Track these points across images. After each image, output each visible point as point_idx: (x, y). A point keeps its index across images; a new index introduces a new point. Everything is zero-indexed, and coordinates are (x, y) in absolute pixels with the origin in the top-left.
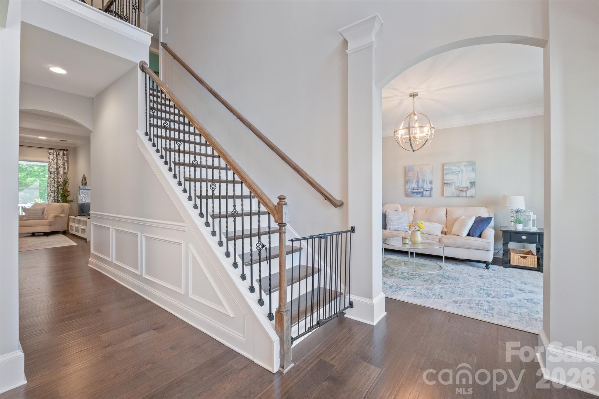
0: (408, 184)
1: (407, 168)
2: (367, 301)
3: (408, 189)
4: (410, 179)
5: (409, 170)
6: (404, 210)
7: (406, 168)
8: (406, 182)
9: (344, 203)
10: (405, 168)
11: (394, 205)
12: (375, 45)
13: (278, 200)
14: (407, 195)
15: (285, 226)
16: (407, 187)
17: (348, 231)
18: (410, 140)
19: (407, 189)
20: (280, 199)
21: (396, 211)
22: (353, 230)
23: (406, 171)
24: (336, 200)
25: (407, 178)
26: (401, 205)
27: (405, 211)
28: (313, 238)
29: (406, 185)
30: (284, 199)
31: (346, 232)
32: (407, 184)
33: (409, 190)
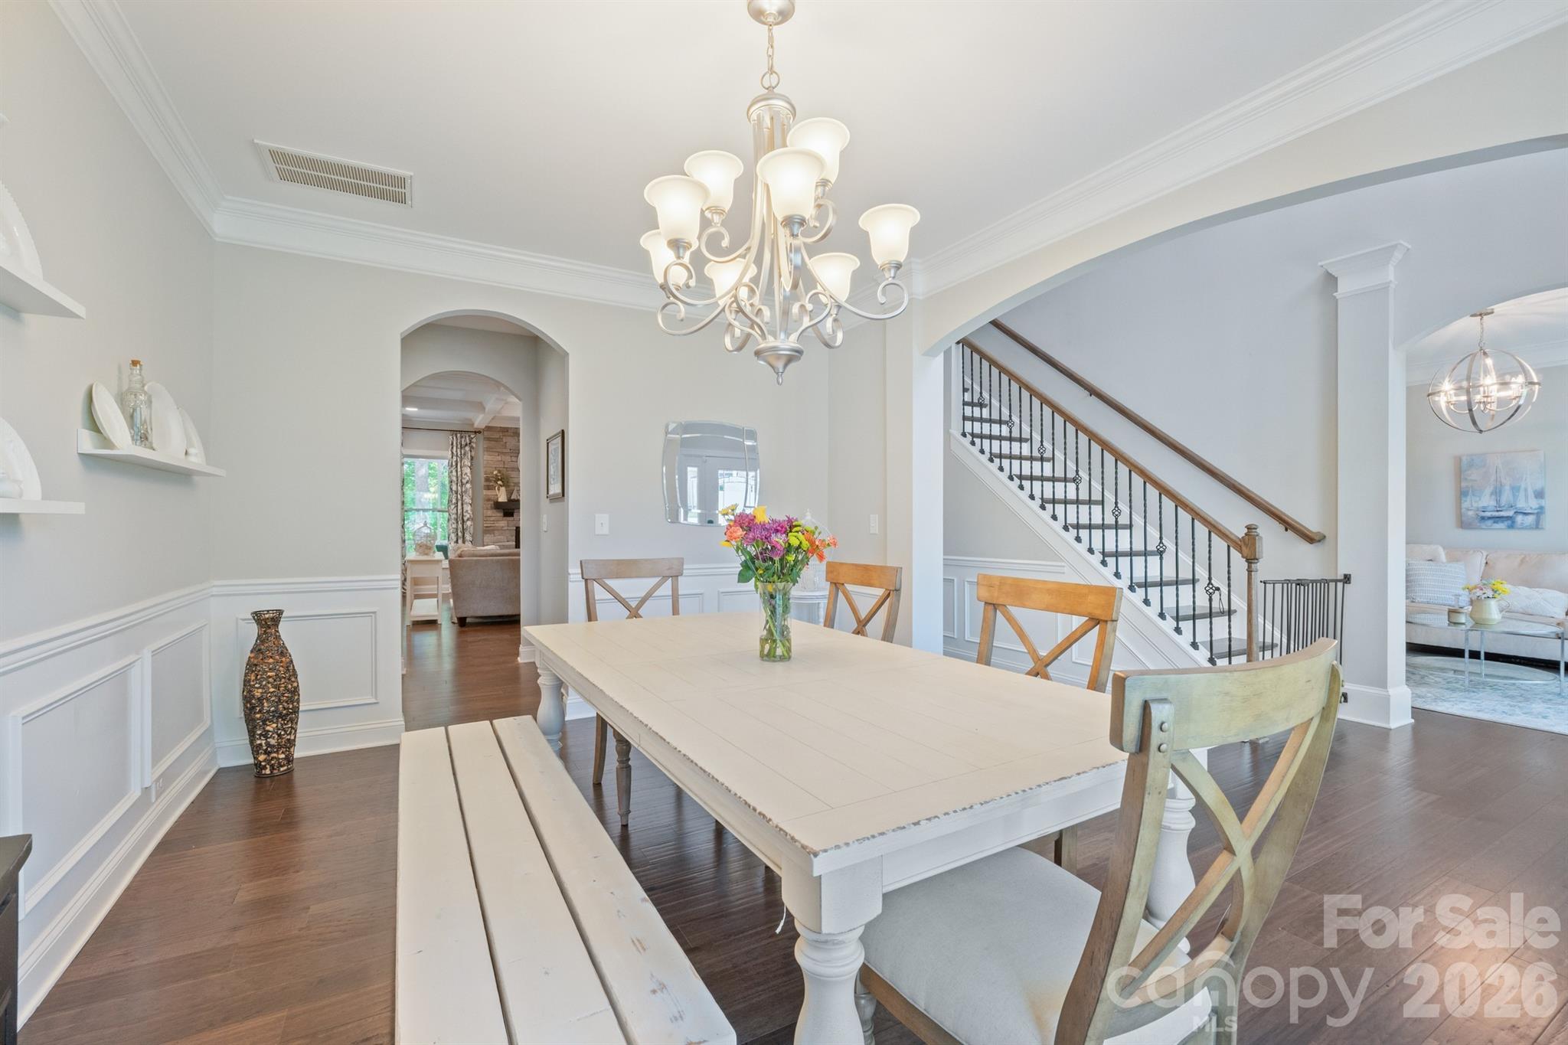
0: (1469, 497)
1: (1464, 459)
2: (1377, 692)
3: (1468, 510)
4: (1472, 487)
5: (1471, 465)
6: (1452, 559)
7: (1460, 459)
8: (1462, 494)
9: (1327, 537)
10: (1458, 460)
11: (1425, 547)
12: (1392, 286)
13: (1246, 530)
14: (1463, 524)
15: (1256, 563)
16: (1465, 505)
17: (1340, 581)
18: (1470, 410)
19: (1463, 510)
20: (1248, 529)
21: (1431, 560)
22: (1347, 579)
23: (1461, 469)
24: (1311, 532)
25: (1464, 484)
26: (1444, 548)
27: (1457, 561)
28: (1288, 582)
29: (1461, 500)
30: (1256, 529)
31: (1336, 581)
32: (1464, 499)
33: (1470, 513)
